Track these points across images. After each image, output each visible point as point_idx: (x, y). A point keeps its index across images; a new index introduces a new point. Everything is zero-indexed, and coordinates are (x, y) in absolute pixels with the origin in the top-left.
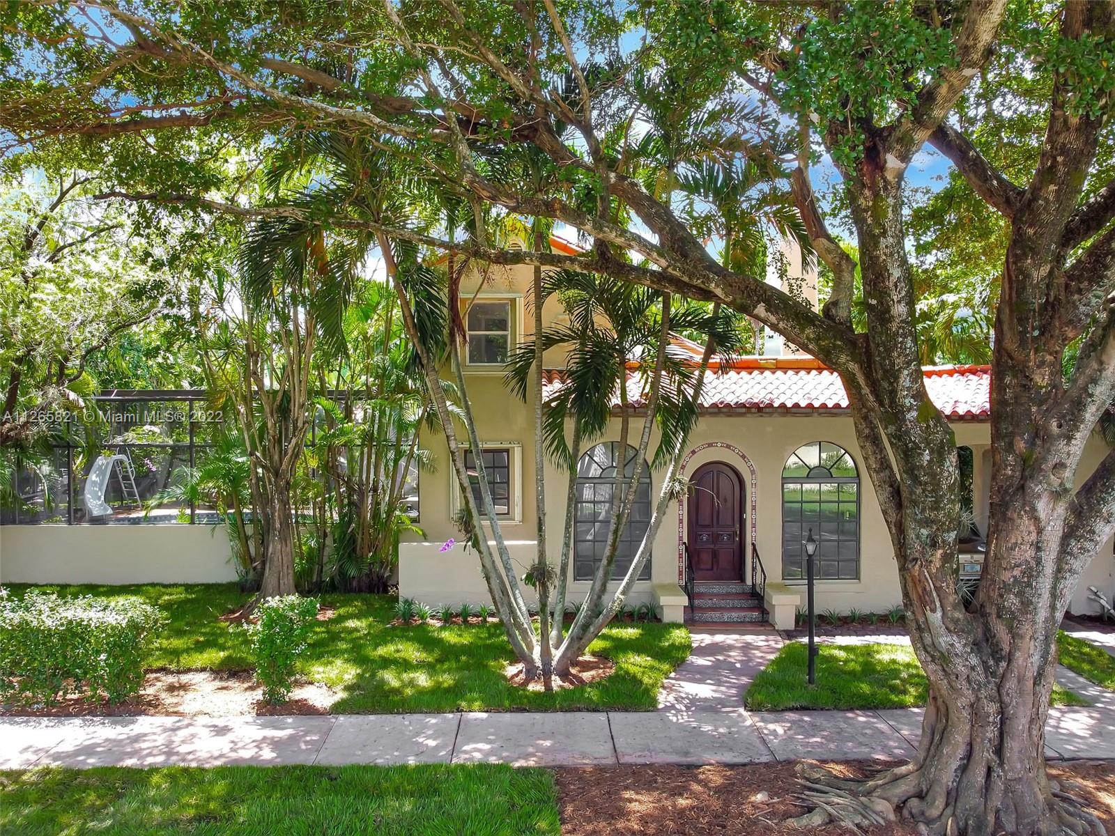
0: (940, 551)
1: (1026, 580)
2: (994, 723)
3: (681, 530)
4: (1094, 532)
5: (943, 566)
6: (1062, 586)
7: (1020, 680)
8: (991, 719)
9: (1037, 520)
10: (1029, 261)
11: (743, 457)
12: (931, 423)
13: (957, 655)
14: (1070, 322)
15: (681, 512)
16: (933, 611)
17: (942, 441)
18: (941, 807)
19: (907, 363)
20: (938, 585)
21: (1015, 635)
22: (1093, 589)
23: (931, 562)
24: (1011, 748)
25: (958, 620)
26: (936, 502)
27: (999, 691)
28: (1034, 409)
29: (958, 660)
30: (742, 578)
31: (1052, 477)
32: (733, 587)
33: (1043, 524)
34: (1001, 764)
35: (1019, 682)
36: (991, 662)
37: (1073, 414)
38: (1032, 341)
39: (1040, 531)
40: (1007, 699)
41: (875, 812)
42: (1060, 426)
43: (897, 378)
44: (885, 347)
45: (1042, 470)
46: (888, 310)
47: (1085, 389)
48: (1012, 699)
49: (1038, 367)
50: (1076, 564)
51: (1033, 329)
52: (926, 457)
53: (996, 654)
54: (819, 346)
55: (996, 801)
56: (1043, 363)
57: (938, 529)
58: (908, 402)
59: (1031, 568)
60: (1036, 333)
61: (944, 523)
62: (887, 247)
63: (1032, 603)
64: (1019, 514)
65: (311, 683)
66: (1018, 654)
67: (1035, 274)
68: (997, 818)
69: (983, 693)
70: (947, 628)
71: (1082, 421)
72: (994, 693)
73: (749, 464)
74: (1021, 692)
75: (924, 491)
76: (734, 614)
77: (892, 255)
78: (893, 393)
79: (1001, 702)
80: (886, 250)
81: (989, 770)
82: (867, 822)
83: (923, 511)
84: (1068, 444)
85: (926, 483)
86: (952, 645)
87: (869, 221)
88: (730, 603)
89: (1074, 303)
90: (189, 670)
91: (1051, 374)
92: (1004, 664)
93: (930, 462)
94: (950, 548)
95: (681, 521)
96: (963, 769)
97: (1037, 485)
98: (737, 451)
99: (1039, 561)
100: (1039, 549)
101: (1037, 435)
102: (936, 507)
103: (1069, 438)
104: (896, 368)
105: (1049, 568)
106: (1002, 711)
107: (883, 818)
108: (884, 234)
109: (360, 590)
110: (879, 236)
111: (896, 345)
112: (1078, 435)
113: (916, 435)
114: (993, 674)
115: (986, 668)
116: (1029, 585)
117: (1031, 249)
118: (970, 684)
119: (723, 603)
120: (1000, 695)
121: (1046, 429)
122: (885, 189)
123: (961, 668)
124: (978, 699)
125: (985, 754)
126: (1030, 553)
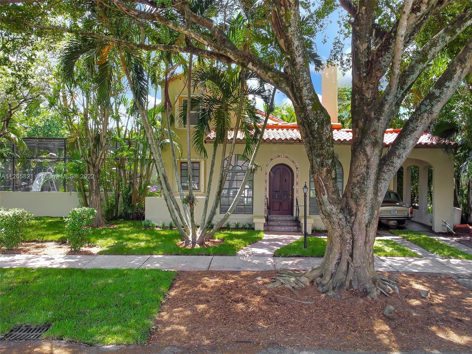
0: (325, 168)
1: (362, 181)
2: (349, 243)
3: (266, 193)
4: (393, 163)
5: (327, 175)
6: (380, 186)
7: (360, 224)
8: (348, 241)
9: (366, 155)
10: (358, 42)
11: (293, 162)
12: (319, 112)
13: (333, 213)
14: (379, 69)
15: (266, 185)
16: (324, 195)
17: (323, 119)
18: (328, 280)
19: (305, 84)
20: (326, 184)
21: (358, 205)
22: (444, 220)
23: (322, 173)
24: (356, 253)
25: (334, 198)
26: (321, 146)
27: (351, 229)
28: (365, 108)
29: (334, 216)
30: (292, 215)
31: (372, 136)
32: (288, 218)
33: (369, 157)
34: (352, 261)
35: (359, 225)
36: (348, 217)
37: (380, 109)
38: (364, 78)
39: (368, 161)
40: (355, 233)
41: (301, 282)
42: (375, 114)
43: (301, 91)
44: (296, 77)
45: (367, 133)
46: (295, 60)
47: (385, 98)
48: (356, 233)
49: (367, 90)
50: (386, 176)
51: (363, 73)
52: (316, 126)
53: (350, 213)
54: (274, 80)
55: (350, 277)
56: (368, 88)
57: (323, 158)
58: (308, 102)
59: (364, 176)
60: (365, 74)
61: (325, 156)
62: (291, 31)
63: (364, 191)
64: (359, 153)
65: (95, 246)
66: (359, 213)
67: (361, 47)
68: (350, 284)
69: (345, 230)
70: (329, 202)
71: (383, 112)
72: (349, 230)
73: (295, 165)
74: (360, 229)
75: (317, 141)
76: (287, 228)
77: (294, 35)
78: (301, 98)
79: (352, 234)
80: (291, 33)
81: (348, 264)
82: (297, 286)
83: (317, 150)
84: (378, 121)
85: (317, 138)
86: (332, 209)
87: (284, 21)
88: (285, 224)
89: (379, 61)
90: (46, 241)
91: (372, 93)
92: (353, 218)
93: (318, 128)
94: (329, 167)
95: (266, 189)
96: (338, 264)
97: (366, 140)
98: (290, 159)
99: (368, 173)
100: (368, 168)
101: (367, 120)
102: (321, 149)
103: (379, 119)
104: (301, 86)
105: (373, 177)
106: (353, 238)
107: (304, 285)
108: (290, 25)
109: (133, 219)
110: (288, 27)
111: (299, 76)
112: (382, 118)
113: (312, 117)
114: (349, 222)
115: (346, 219)
116: (363, 183)
117: (359, 36)
118: (339, 226)
119: (283, 224)
120: (352, 231)
121: (370, 116)
122: (290, 6)
123: (335, 219)
124: (343, 233)
125: (346, 257)
126: (364, 170)
